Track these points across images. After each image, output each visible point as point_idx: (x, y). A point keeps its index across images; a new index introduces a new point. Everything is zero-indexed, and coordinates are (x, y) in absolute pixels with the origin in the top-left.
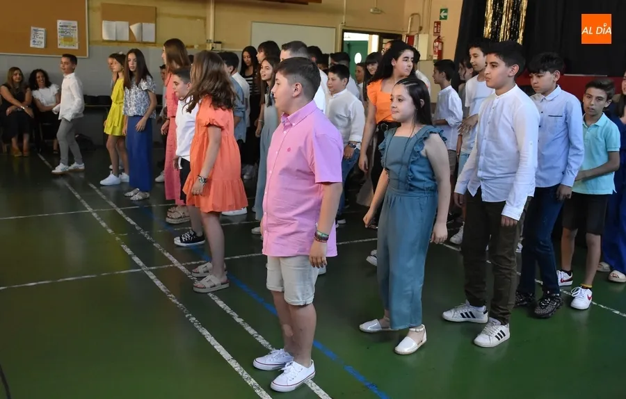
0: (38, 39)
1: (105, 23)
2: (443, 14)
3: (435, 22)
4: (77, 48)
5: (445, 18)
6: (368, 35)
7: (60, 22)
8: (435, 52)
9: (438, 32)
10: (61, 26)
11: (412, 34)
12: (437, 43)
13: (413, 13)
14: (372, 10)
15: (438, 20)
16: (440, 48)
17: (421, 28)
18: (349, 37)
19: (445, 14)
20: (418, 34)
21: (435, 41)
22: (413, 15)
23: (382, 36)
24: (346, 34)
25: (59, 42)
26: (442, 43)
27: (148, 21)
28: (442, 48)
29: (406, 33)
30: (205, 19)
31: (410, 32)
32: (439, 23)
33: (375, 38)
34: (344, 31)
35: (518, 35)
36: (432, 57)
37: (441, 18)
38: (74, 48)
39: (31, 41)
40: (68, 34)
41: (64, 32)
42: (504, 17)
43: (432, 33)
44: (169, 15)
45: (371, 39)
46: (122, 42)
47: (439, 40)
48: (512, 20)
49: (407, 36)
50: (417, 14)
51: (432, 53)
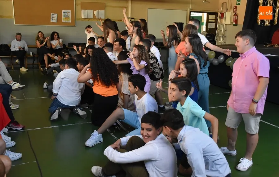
0: (54, 18)
1: (82, 11)
2: (238, 2)
3: (234, 6)
4: (71, 22)
5: (239, 4)
6: (202, 13)
7: (63, 11)
8: (234, 20)
9: (235, 11)
10: (64, 13)
11: (223, 12)
12: (235, 16)
13: (223, 2)
14: (204, 2)
15: (236, 5)
16: (236, 19)
17: (227, 9)
18: (193, 14)
19: (239, 2)
20: (226, 12)
21: (234, 15)
22: (223, 3)
23: (209, 14)
24: (192, 13)
25: (63, 20)
26: (238, 16)
27: (102, 9)
28: (238, 18)
29: (220, 12)
30: (127, 8)
31: (222, 11)
32: (236, 7)
33: (205, 15)
34: (191, 12)
35: (276, 10)
36: (233, 22)
37: (237, 4)
38: (69, 22)
39: (51, 20)
40: (67, 16)
41: (65, 15)
42: (269, 2)
43: (232, 11)
44: (111, 6)
45: (203, 15)
46: (90, 19)
47: (236, 15)
48: (273, 4)
49: (220, 13)
50: (225, 3)
51: (232, 21)
